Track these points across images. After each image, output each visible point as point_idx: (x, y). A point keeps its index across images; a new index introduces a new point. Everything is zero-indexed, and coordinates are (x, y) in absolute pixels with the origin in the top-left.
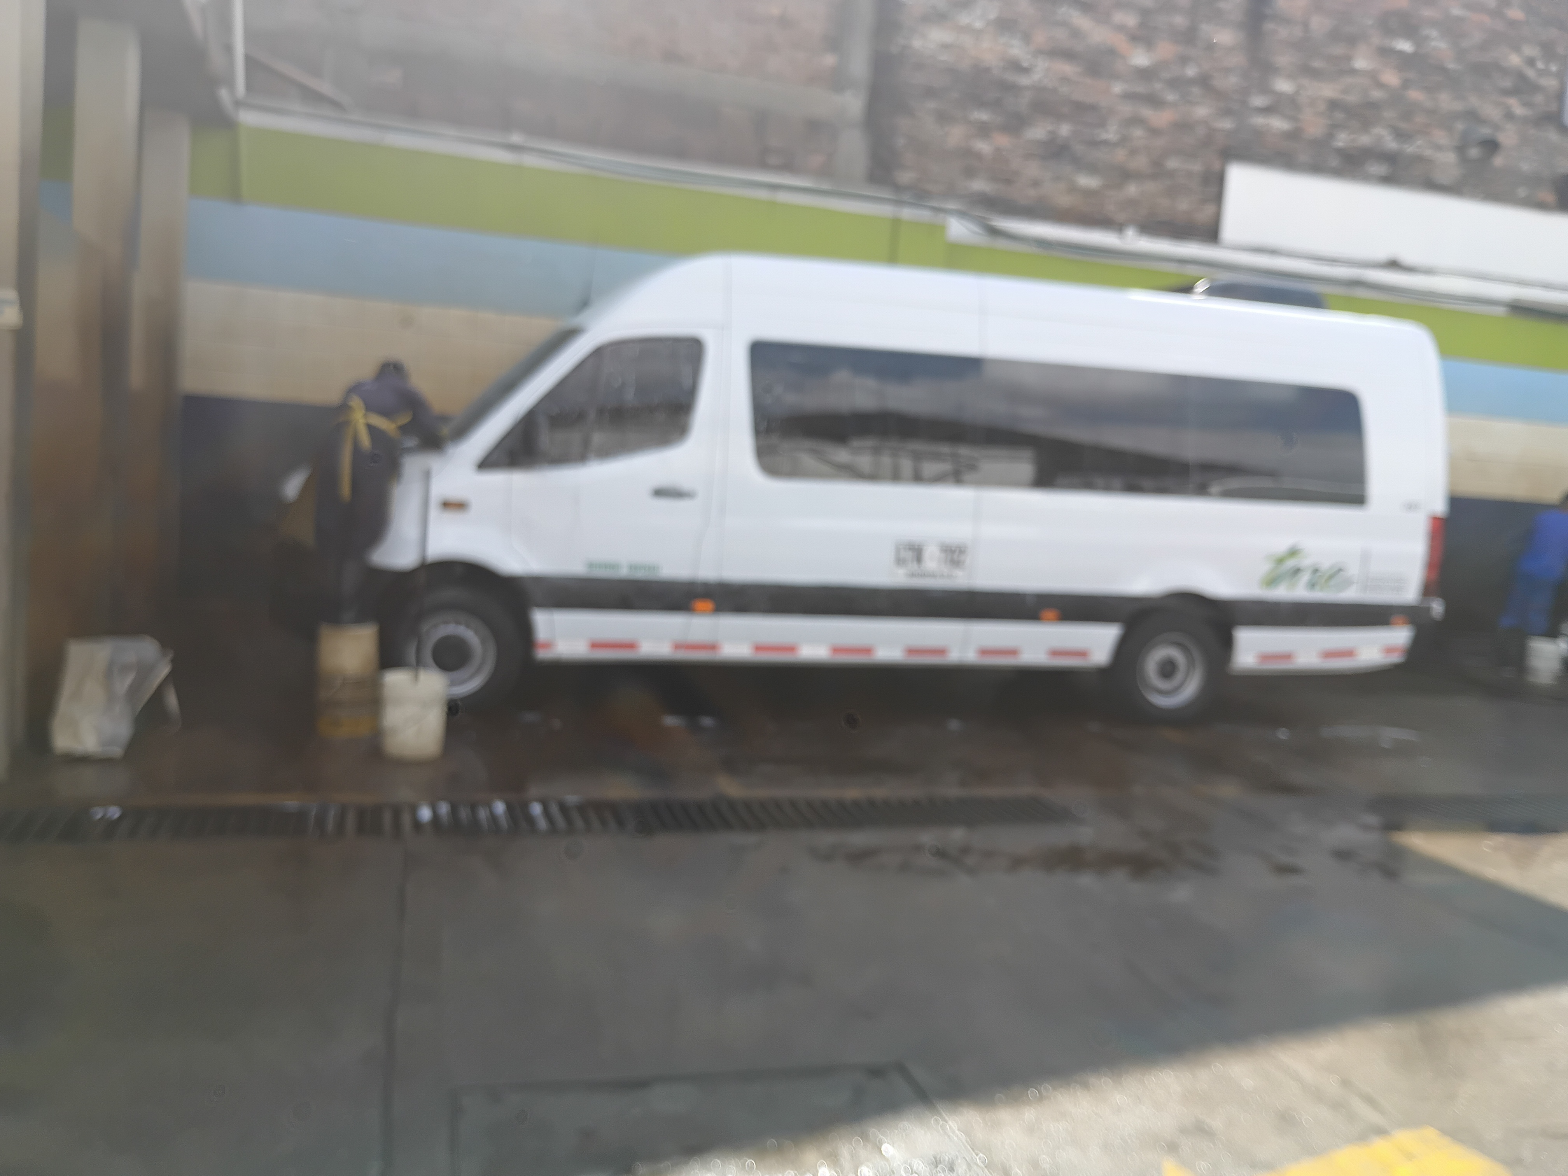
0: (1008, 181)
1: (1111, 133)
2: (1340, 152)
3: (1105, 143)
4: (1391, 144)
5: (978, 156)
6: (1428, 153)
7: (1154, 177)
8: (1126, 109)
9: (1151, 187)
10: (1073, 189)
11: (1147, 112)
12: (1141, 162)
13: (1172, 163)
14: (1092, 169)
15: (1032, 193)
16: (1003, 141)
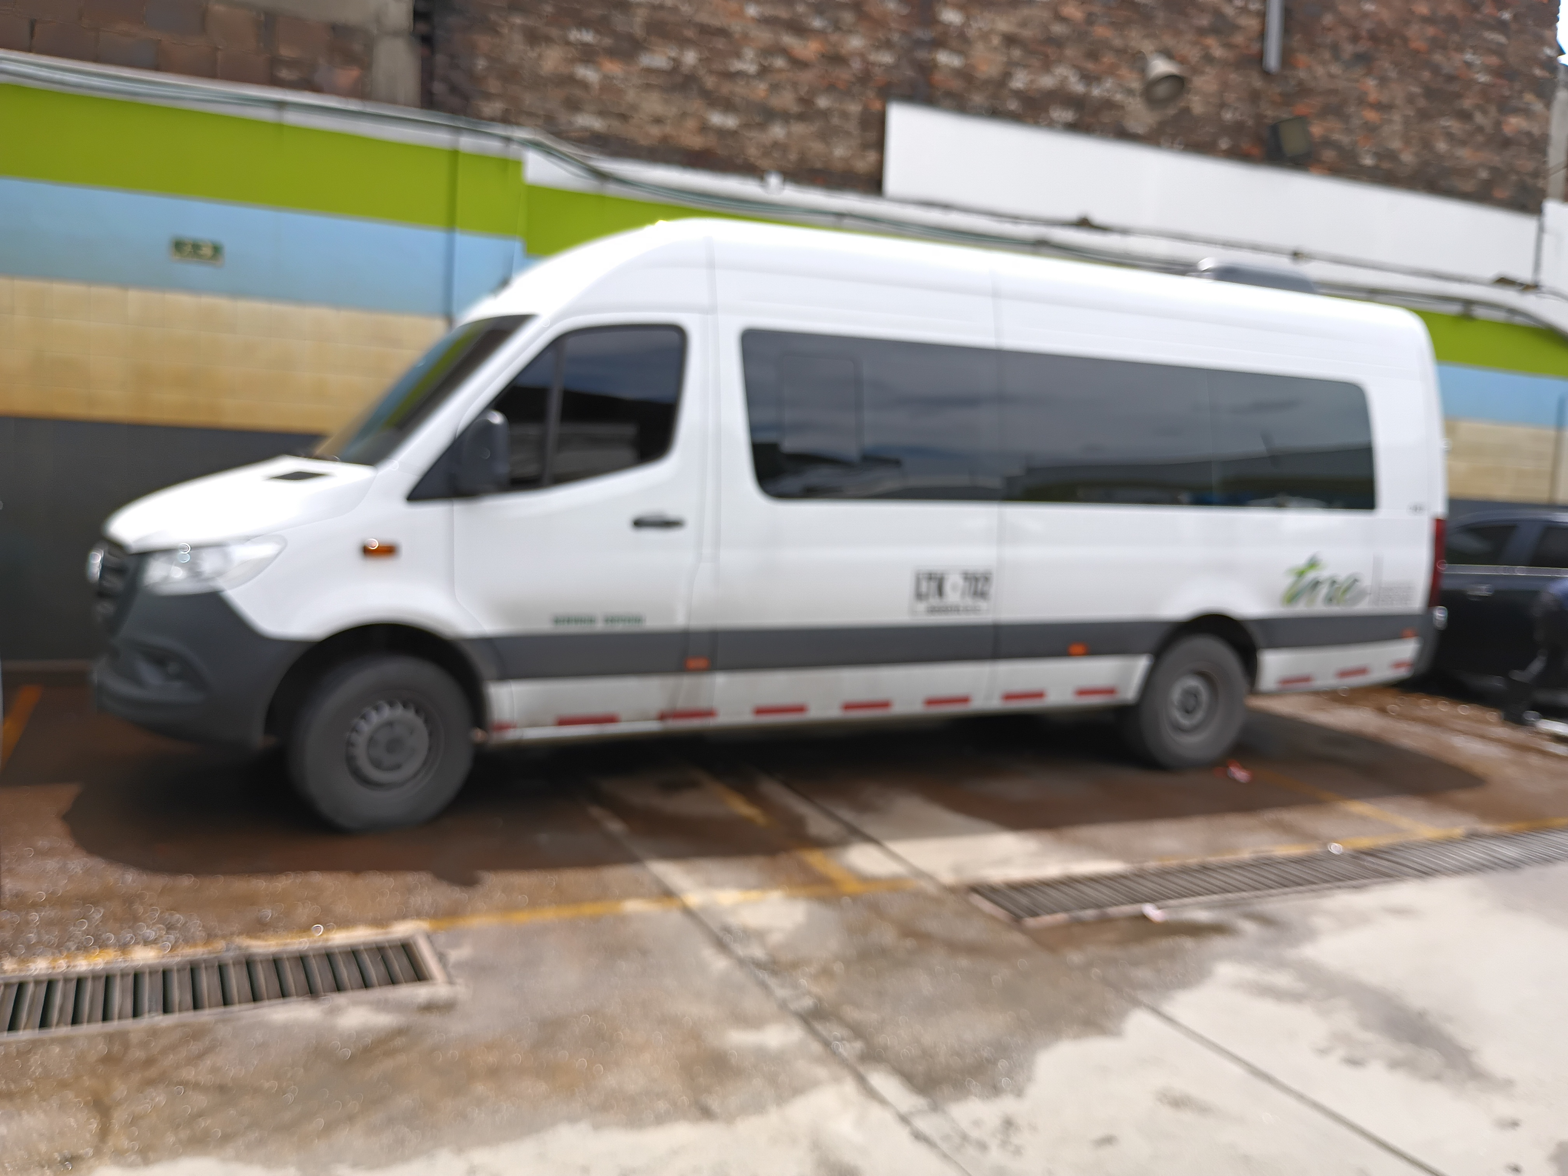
0: (624, 117)
1: (747, 64)
2: (1018, 94)
3: (740, 74)
4: (1077, 87)
5: (584, 85)
6: (1119, 97)
7: (801, 117)
8: (765, 36)
9: (799, 128)
10: (704, 128)
11: (788, 40)
12: (786, 100)
13: (823, 102)
14: (727, 105)
15: (655, 131)
16: (614, 68)
